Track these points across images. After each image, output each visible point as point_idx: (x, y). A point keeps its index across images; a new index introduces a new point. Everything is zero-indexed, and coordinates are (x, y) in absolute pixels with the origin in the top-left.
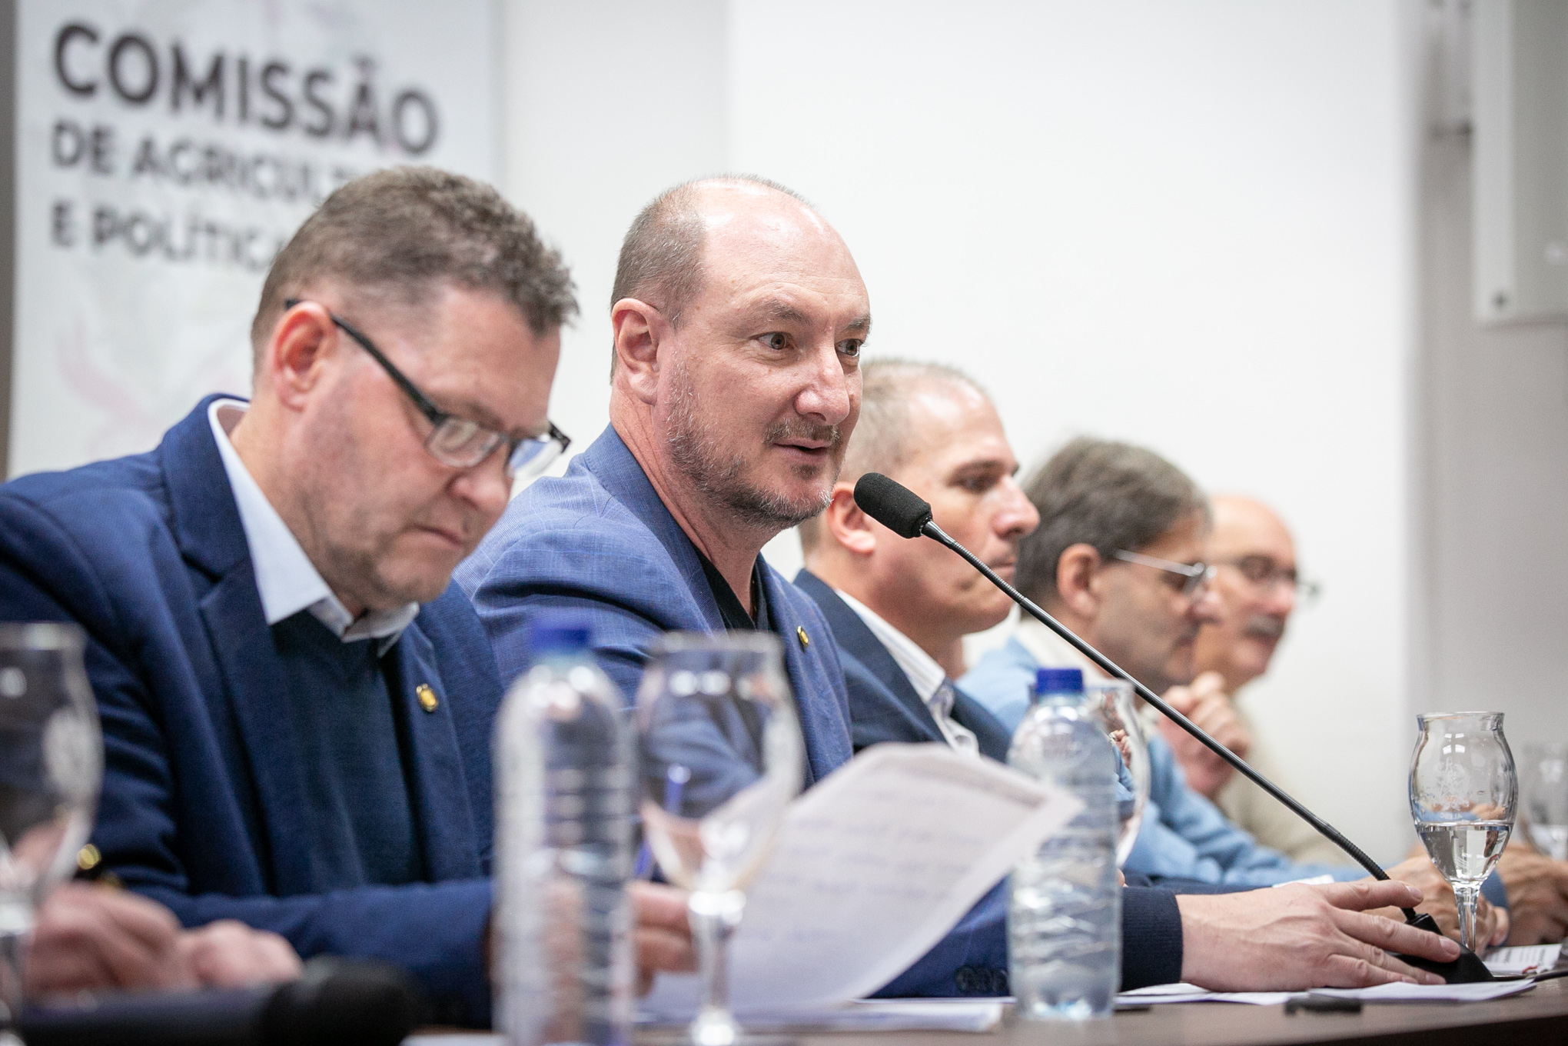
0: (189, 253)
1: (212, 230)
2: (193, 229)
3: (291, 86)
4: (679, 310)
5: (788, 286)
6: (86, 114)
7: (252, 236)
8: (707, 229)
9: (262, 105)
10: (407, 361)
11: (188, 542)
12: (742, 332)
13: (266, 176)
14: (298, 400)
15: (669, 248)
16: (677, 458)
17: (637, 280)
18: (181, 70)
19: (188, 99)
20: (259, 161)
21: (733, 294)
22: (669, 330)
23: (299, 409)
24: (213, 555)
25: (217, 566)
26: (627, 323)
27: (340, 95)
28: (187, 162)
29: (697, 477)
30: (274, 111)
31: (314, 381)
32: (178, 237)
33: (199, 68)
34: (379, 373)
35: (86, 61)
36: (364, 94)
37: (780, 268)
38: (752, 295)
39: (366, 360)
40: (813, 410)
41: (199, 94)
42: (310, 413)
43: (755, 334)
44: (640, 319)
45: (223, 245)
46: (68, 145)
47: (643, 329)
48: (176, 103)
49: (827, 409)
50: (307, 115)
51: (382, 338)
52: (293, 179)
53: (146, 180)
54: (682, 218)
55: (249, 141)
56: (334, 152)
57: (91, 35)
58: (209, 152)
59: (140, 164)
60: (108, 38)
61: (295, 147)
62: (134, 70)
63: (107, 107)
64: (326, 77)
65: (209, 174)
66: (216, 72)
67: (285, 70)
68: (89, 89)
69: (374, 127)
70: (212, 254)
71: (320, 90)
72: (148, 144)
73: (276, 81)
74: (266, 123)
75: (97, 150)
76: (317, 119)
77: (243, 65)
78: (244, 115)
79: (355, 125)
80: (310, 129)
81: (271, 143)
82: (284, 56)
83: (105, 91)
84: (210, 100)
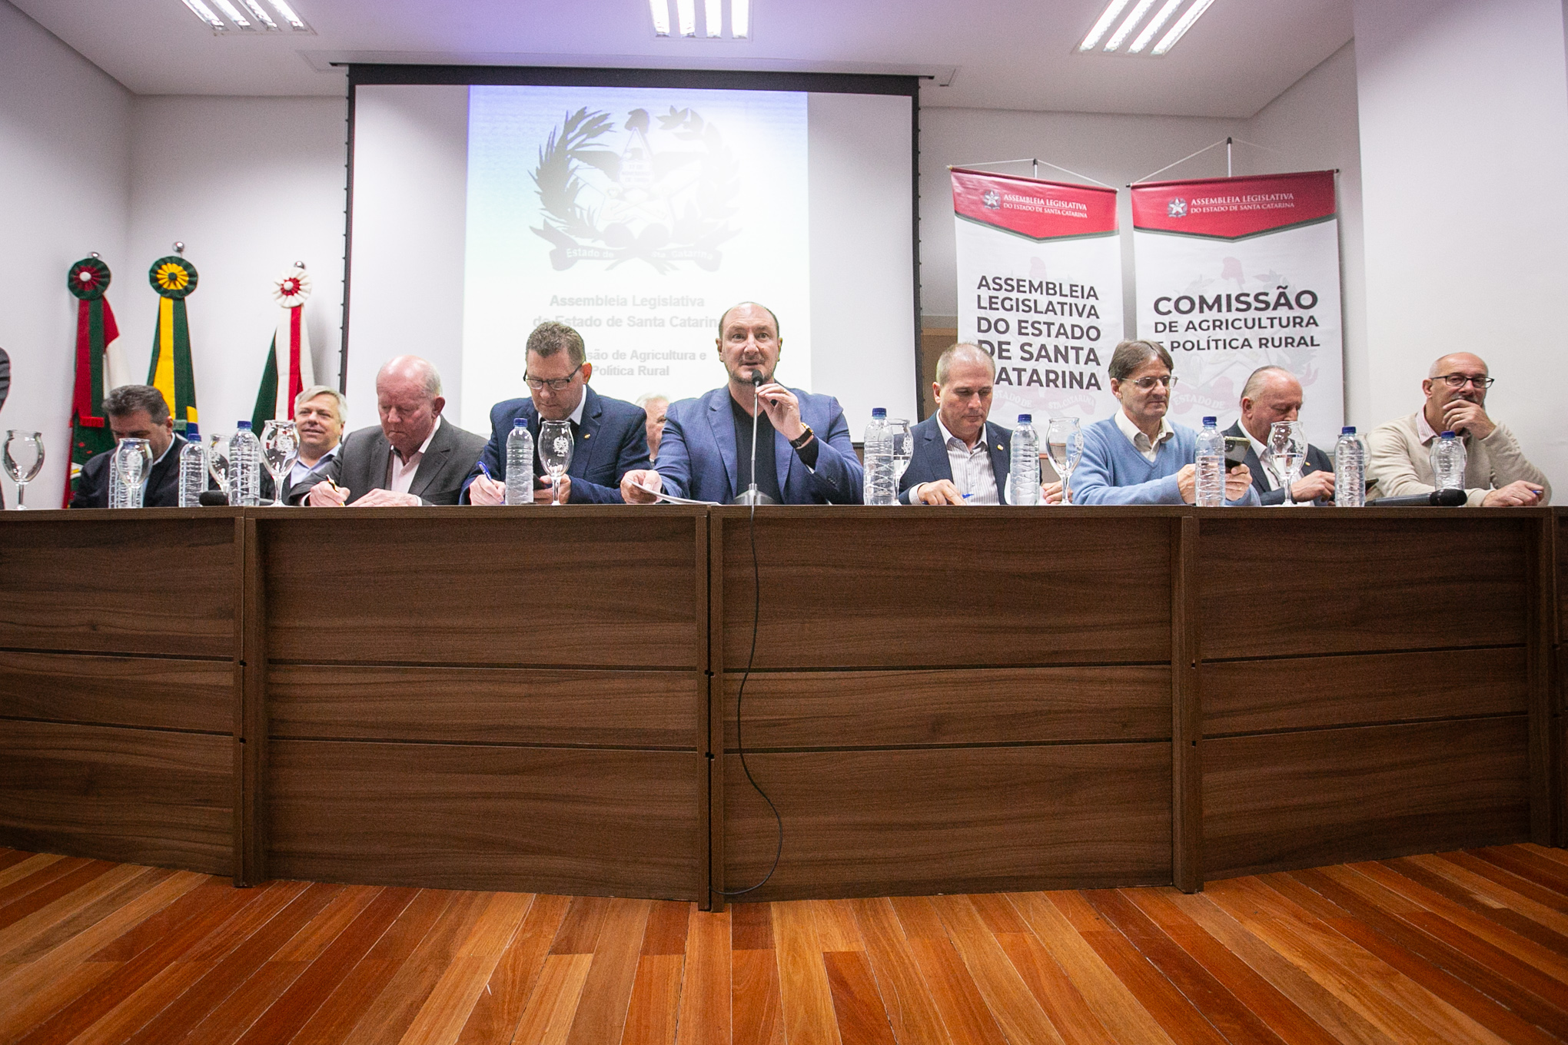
0: (1208, 348)
1: (1217, 341)
3: (1250, 299)
5: (738, 321)
6: (1166, 319)
7: (1234, 340)
9: (1235, 305)
18: (1202, 300)
19: (1205, 309)
20: (1237, 320)
27: (1271, 298)
28: (1205, 325)
30: (1243, 306)
32: (1203, 345)
33: (1211, 300)
36: (1283, 295)
38: (730, 326)
40: (747, 352)
41: (1210, 307)
43: (732, 336)
45: (1221, 344)
46: (1160, 327)
48: (1202, 311)
50: (1255, 305)
52: (1250, 324)
53: (1191, 331)
55: (1233, 316)
56: (1270, 313)
57: (1169, 300)
58: (1214, 321)
59: (1188, 328)
60: (1174, 299)
61: (1252, 314)
62: (1185, 305)
63: (1175, 316)
64: (1266, 294)
65: (1215, 327)
66: (1218, 300)
67: (1246, 295)
68: (1168, 313)
69: (1287, 304)
70: (1217, 348)
71: (1262, 298)
72: (1191, 323)
73: (1243, 299)
74: (1239, 310)
75: (1171, 327)
76: (1261, 306)
77: (1229, 296)
78: (1229, 310)
79: (1278, 305)
80: (1258, 309)
81: (1241, 315)
82: (1245, 291)
83: (1174, 312)
84: (1215, 308)
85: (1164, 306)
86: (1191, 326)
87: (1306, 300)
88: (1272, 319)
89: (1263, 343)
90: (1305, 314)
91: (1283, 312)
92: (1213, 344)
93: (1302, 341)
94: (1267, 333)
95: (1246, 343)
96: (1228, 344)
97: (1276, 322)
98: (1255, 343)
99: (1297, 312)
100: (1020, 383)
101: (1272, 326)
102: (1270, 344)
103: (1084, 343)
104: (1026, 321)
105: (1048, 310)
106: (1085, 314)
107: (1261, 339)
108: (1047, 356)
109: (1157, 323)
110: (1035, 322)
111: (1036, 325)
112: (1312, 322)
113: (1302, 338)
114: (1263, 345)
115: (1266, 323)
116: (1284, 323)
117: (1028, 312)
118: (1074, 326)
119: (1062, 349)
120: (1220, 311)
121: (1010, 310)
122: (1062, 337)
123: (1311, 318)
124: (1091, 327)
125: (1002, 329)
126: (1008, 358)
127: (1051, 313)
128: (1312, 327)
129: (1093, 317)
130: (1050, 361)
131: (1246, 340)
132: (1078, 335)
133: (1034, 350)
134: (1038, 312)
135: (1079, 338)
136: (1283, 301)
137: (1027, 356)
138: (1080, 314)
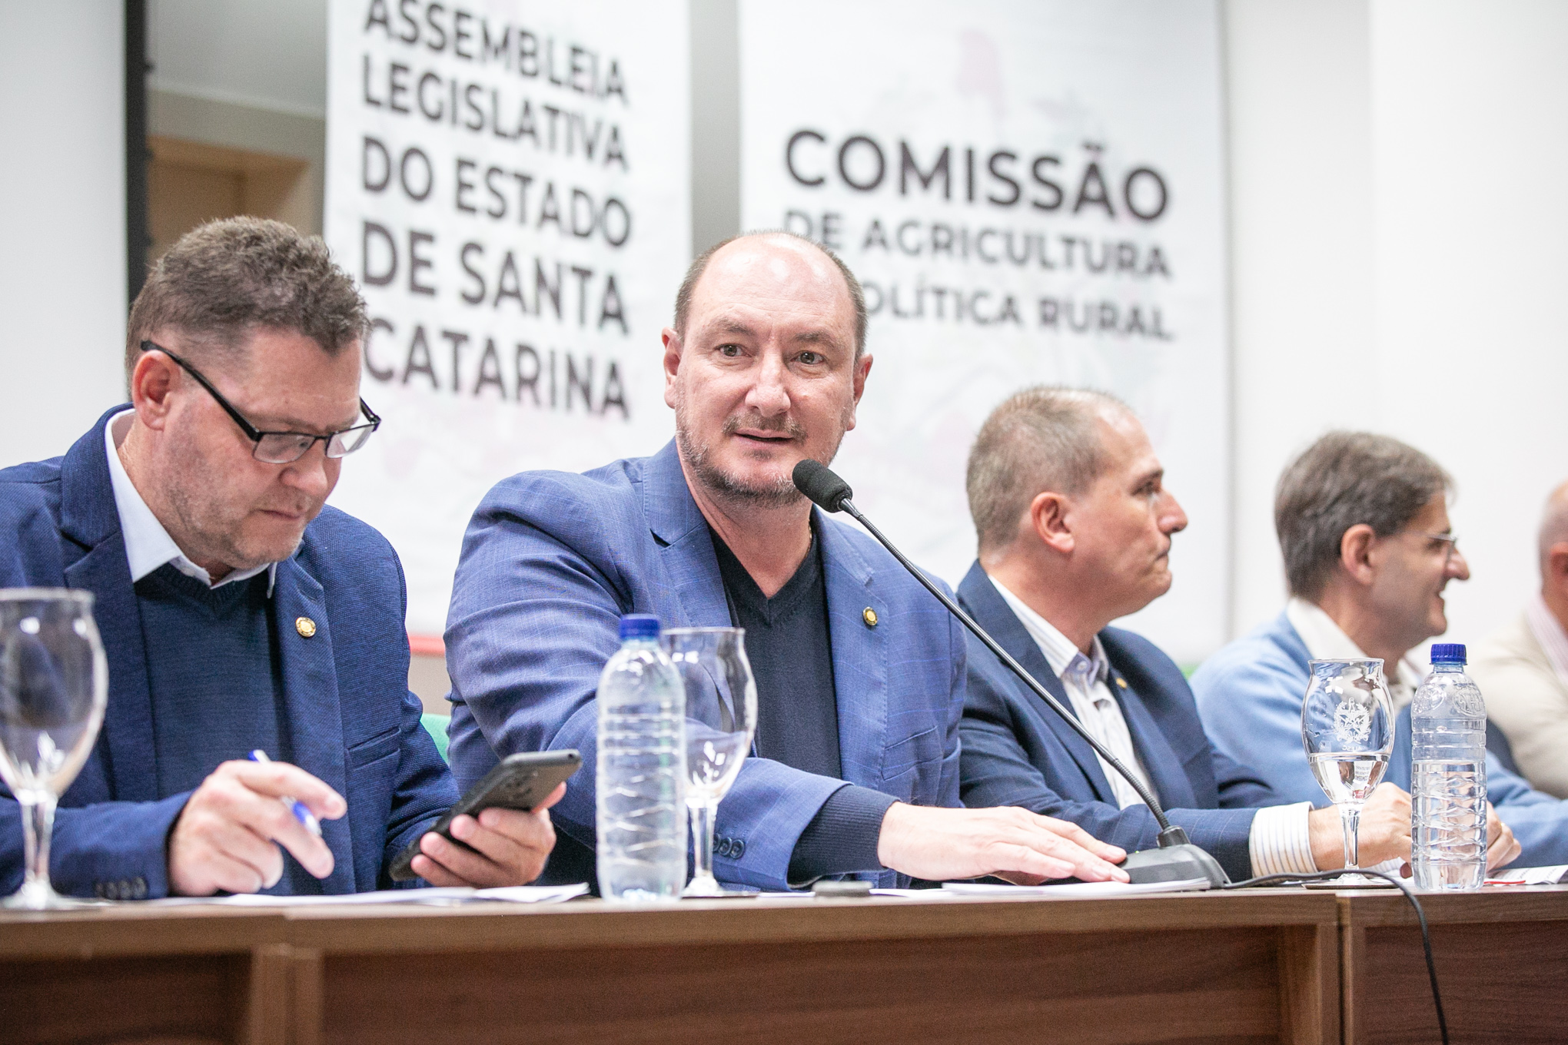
0: (920, 312)
1: (940, 292)
2: (920, 293)
3: (1020, 171)
4: (684, 332)
5: (738, 305)
6: (814, 202)
7: (980, 295)
9: (986, 183)
10: (231, 392)
11: (67, 521)
12: (709, 346)
13: (994, 246)
14: (158, 422)
18: (907, 160)
19: (914, 184)
20: (987, 232)
21: (702, 314)
23: (162, 429)
24: (87, 531)
25: (89, 539)
27: (1069, 176)
28: (911, 238)
30: (1003, 191)
31: (168, 408)
32: (907, 302)
33: (926, 160)
34: (211, 401)
35: (814, 159)
36: (1093, 171)
37: (737, 292)
38: (713, 314)
39: (202, 391)
40: (751, 404)
41: (926, 182)
42: (168, 430)
43: (716, 345)
45: (949, 303)
48: (903, 189)
50: (1033, 191)
51: (212, 374)
52: (1019, 249)
53: (876, 251)
55: (979, 217)
56: (1063, 223)
57: (820, 138)
58: (936, 228)
59: (868, 242)
60: (837, 135)
61: (1023, 219)
62: (862, 165)
63: (834, 197)
64: (1054, 160)
65: (936, 246)
66: (943, 161)
67: (1011, 156)
68: (818, 182)
69: (1104, 200)
70: (940, 313)
71: (1048, 171)
72: (876, 225)
73: (1003, 166)
74: (994, 201)
75: (826, 231)
76: (1046, 196)
77: (970, 155)
78: (971, 196)
79: (1083, 199)
80: (1038, 206)
81: (999, 218)
82: (1011, 145)
83: (834, 183)
84: (937, 185)
86: (875, 237)
87: (1146, 195)
88: (1069, 242)
89: (1050, 313)
90: (1143, 237)
91: (1092, 224)
92: (930, 301)
93: (1135, 323)
94: (1057, 284)
95: (1009, 311)
96: (966, 307)
97: (1078, 252)
98: (1029, 311)
99: (1126, 229)
100: (456, 386)
101: (1069, 262)
102: (1063, 320)
103: (593, 253)
104: (472, 165)
105: (522, 131)
106: (600, 152)
107: (1044, 303)
108: (517, 294)
109: (791, 214)
110: (494, 170)
111: (498, 182)
112: (1158, 264)
113: (1136, 313)
114: (1048, 319)
115: (1055, 251)
116: (1097, 257)
117: (477, 128)
118: (577, 193)
119: (550, 272)
120: (947, 194)
121: (435, 117)
122: (550, 228)
123: (1156, 252)
124: (612, 202)
125: (417, 184)
126: (429, 291)
127: (526, 141)
128: (1157, 279)
129: (615, 165)
130: (524, 309)
131: (1010, 301)
132: (584, 224)
133: (489, 265)
134: (500, 134)
135: (586, 235)
136: (1093, 189)
137: (473, 288)
138: (590, 149)
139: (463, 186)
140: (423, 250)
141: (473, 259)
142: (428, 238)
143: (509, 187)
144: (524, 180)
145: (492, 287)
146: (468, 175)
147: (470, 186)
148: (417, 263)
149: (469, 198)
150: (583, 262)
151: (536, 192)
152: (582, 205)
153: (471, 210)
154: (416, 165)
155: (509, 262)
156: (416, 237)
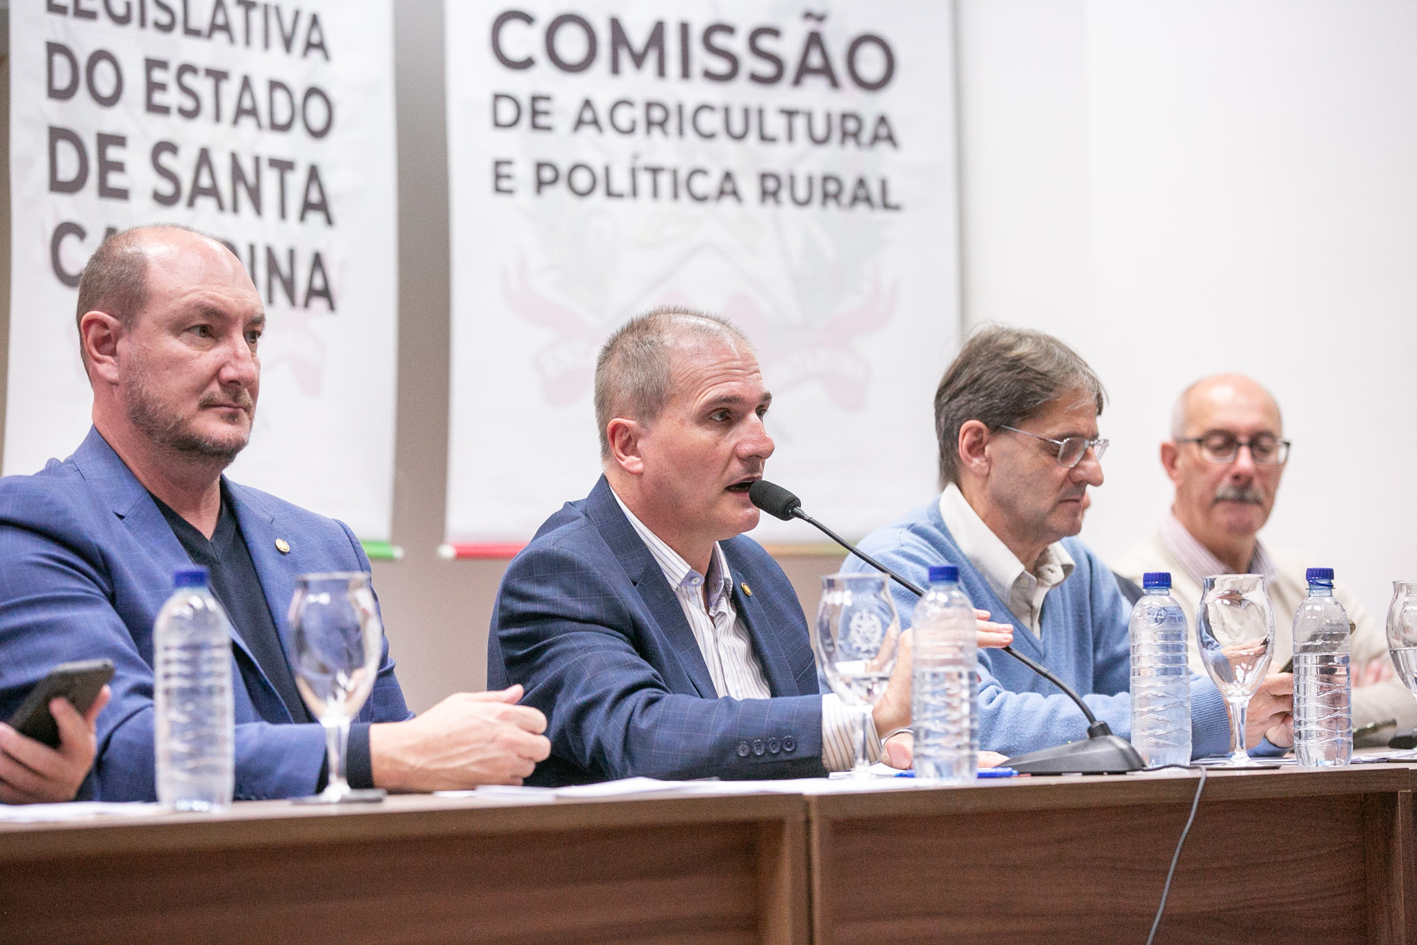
0: (632, 192)
1: (655, 171)
2: (634, 173)
3: (738, 45)
4: (132, 316)
5: (209, 293)
6: (521, 85)
7: (697, 172)
8: (148, 257)
9: (701, 59)
12: (179, 327)
13: (710, 122)
15: (122, 272)
16: (135, 421)
17: (98, 296)
18: (619, 37)
19: (626, 62)
20: (703, 108)
21: (170, 299)
22: (125, 331)
26: (93, 329)
27: (789, 48)
28: (624, 117)
29: (150, 433)
30: (721, 66)
32: (621, 182)
33: (638, 38)
35: (521, 40)
36: (814, 42)
37: (203, 282)
38: (186, 299)
40: (232, 379)
41: (638, 60)
43: (188, 326)
44: (104, 325)
45: (665, 180)
46: (507, 112)
47: (106, 332)
48: (615, 69)
49: (241, 378)
50: (750, 64)
52: (737, 126)
53: (588, 132)
54: (129, 250)
55: (696, 92)
56: (783, 95)
57: (528, 19)
58: (649, 105)
59: (580, 123)
60: (545, 17)
61: (741, 93)
62: (571, 44)
63: (543, 77)
64: (774, 32)
65: (650, 123)
66: (657, 36)
67: (729, 30)
68: (528, 63)
69: (826, 70)
70: (655, 193)
71: (766, 43)
72: (587, 104)
73: (719, 40)
74: (709, 75)
75: (535, 113)
76: (766, 69)
77: (685, 29)
78: (686, 73)
79: (804, 70)
80: (756, 78)
81: (715, 94)
82: (727, 18)
83: (543, 63)
84: (651, 62)
85: (519, 41)
86: (586, 118)
87: (871, 63)
88: (790, 114)
89: (769, 188)
90: (868, 106)
91: (815, 94)
92: (645, 180)
93: (861, 195)
94: (778, 158)
95: (728, 188)
96: (683, 186)
97: (800, 123)
98: (749, 187)
99: (850, 99)
101: (791, 136)
102: (784, 195)
103: (293, 146)
104: (163, 65)
105: (214, 27)
106: (299, 44)
107: (764, 177)
108: (213, 192)
109: (497, 97)
110: (186, 68)
111: (188, 79)
112: (885, 134)
113: (861, 183)
114: (769, 194)
115: (775, 124)
116: (820, 129)
117: (167, 28)
118: (274, 85)
119: (247, 166)
120: (661, 72)
121: (123, 20)
122: (247, 123)
123: (883, 120)
124: (312, 91)
125: (106, 89)
126: (122, 194)
127: (220, 37)
128: (884, 148)
129: (315, 55)
130: (221, 207)
131: (728, 176)
132: (282, 116)
133: (182, 166)
134: (190, 32)
135: (286, 128)
136: (815, 60)
137: (166, 188)
138: (288, 43)
139: (153, 87)
140: (113, 153)
141: (166, 159)
142: (120, 141)
143: (203, 86)
144: (219, 76)
145: (186, 187)
146: (158, 75)
147: (162, 87)
148: (107, 166)
149: (159, 98)
150: (283, 153)
151: (230, 90)
152: (280, 96)
153: (164, 110)
154: (104, 68)
155: (204, 158)
156: (106, 140)
